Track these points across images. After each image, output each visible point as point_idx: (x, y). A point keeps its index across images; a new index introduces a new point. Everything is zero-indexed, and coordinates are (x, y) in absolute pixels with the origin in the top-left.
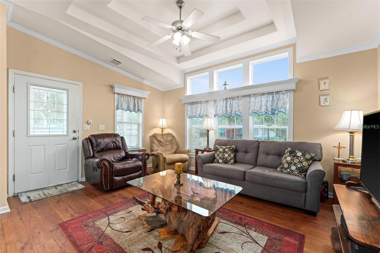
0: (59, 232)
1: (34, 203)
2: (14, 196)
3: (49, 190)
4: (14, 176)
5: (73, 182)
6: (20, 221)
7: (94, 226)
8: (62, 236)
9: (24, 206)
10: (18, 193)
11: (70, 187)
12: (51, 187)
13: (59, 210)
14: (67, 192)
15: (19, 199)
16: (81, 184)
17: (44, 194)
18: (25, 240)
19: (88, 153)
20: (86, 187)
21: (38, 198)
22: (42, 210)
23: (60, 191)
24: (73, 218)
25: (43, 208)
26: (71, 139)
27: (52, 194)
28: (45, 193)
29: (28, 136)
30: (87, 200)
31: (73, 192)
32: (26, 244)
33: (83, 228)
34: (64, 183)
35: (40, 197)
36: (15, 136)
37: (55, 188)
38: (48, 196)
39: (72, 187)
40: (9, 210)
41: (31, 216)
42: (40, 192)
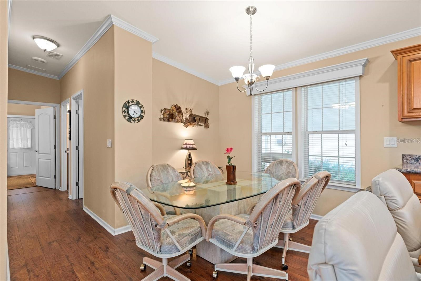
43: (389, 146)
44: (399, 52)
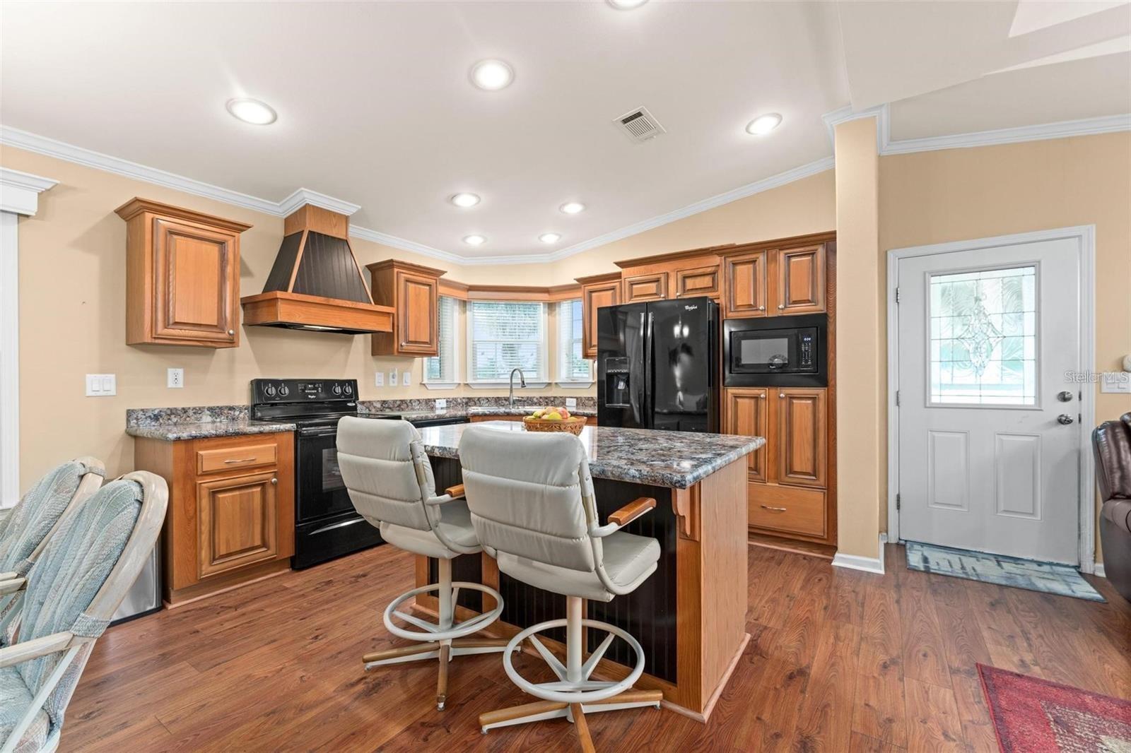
0: (973, 685)
1: (934, 579)
2: (898, 544)
3: (977, 562)
4: (898, 497)
5: (1058, 565)
6: (896, 605)
7: (1093, 744)
8: (976, 700)
9: (912, 577)
10: (906, 541)
11: (1043, 578)
12: (986, 556)
13: (990, 628)
14: (1029, 587)
15: (906, 556)
16: (1088, 582)
17: (963, 568)
18: (894, 653)
19: (1113, 478)
20: (1105, 598)
21: (946, 569)
22: (947, 605)
23: (1010, 576)
24: (1026, 674)
25: (951, 601)
26: (1049, 422)
27: (982, 575)
28: (965, 565)
29: (928, 405)
30: (1094, 647)
31: (1050, 597)
32: (894, 662)
33: (1048, 724)
34: (1025, 557)
35: (950, 570)
36: (900, 404)
37: (996, 563)
38: (971, 577)
39: (1052, 580)
40: (882, 572)
41: (919, 605)
42: (955, 558)
43: (98, 394)
44: (175, 212)
